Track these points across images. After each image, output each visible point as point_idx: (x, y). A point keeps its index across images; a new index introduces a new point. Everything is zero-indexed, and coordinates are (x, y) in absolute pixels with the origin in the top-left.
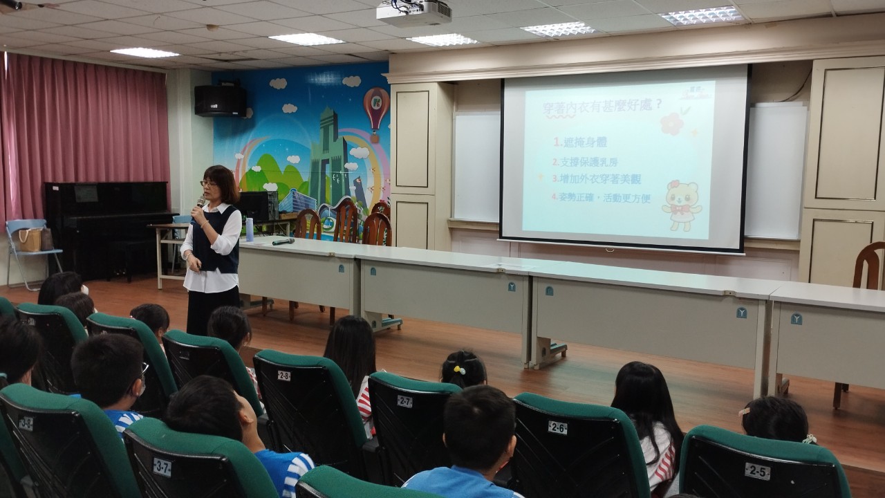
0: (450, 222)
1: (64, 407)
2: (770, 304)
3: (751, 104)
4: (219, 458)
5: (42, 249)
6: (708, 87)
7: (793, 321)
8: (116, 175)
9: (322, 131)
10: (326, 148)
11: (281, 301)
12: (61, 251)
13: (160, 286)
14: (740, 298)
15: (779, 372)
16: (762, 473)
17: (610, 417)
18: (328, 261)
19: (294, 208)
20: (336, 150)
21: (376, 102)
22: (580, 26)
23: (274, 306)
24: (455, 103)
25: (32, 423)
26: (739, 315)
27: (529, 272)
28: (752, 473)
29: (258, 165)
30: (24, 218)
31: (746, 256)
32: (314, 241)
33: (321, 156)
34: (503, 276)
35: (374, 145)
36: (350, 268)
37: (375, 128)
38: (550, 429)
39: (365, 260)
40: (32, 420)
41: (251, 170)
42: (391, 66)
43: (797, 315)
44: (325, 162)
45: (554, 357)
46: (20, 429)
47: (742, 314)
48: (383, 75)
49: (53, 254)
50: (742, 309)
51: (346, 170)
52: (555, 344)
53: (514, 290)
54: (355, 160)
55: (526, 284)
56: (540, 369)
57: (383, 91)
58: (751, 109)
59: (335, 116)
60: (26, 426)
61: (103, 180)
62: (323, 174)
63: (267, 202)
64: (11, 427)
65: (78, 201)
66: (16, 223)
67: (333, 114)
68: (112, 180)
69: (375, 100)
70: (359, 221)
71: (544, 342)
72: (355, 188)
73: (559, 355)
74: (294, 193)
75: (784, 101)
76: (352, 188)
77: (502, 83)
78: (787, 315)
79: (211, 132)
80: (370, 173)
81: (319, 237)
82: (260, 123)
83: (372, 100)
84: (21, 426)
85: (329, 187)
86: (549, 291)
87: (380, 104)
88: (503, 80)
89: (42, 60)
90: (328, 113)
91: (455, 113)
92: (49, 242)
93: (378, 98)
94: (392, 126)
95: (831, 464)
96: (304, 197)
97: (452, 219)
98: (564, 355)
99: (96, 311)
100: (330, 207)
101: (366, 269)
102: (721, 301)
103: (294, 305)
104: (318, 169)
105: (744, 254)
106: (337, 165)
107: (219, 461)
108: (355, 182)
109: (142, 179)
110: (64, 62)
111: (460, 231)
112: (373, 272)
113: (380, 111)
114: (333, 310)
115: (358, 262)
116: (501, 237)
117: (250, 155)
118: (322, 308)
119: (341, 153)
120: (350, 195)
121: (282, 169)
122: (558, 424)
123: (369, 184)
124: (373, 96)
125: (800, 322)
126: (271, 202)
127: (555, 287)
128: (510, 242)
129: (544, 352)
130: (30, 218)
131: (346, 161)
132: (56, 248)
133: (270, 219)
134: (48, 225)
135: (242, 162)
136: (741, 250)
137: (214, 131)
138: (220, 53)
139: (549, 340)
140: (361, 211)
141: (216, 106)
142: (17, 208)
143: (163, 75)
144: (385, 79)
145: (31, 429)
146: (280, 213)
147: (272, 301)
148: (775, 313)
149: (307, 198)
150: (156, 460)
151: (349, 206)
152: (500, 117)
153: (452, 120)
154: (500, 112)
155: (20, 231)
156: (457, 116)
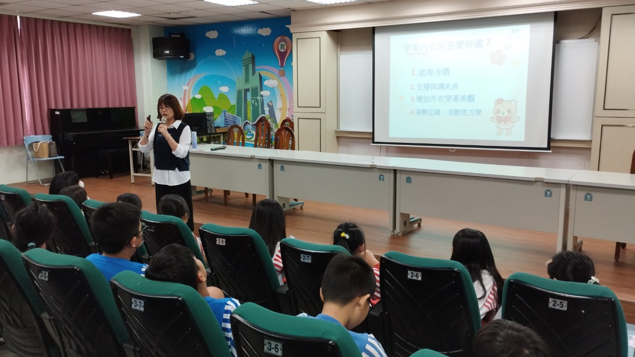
0: (337, 132)
1: (69, 264)
2: (569, 187)
3: (557, 41)
4: (176, 298)
5: (50, 157)
6: (524, 30)
7: (586, 199)
8: (99, 102)
9: (244, 68)
10: (247, 80)
11: (218, 190)
12: (63, 157)
13: (133, 181)
14: (547, 183)
15: (575, 235)
16: (561, 306)
17: (453, 267)
18: (250, 161)
19: (225, 124)
20: (254, 82)
21: (282, 47)
23: (213, 194)
24: (339, 46)
25: (47, 275)
26: (546, 195)
27: (394, 167)
28: (554, 305)
29: (199, 94)
30: (36, 134)
31: (552, 153)
32: (241, 147)
33: (243, 87)
34: (375, 170)
35: (281, 78)
36: (266, 166)
37: (282, 65)
38: (409, 277)
39: (276, 160)
40: (47, 273)
41: (194, 98)
42: (292, 20)
43: (589, 194)
44: (247, 90)
45: (412, 227)
46: (39, 280)
47: (548, 194)
48: (287, 26)
49: (57, 159)
50: (549, 191)
51: (262, 96)
52: (413, 218)
53: (383, 180)
54: (268, 88)
55: (392, 175)
56: (403, 235)
57: (287, 38)
58: (557, 45)
59: (253, 57)
60: (43, 277)
61: (90, 106)
62: (246, 99)
63: (206, 120)
64: (33, 279)
65: (73, 121)
66: (30, 138)
67: (251, 56)
68: (97, 106)
69: (282, 45)
70: (272, 133)
71: (405, 217)
72: (268, 109)
73: (416, 225)
74: (225, 114)
75: (581, 38)
76: (266, 109)
77: (373, 30)
78: (582, 194)
79: (165, 70)
80: (278, 97)
81: (243, 145)
82: (200, 64)
83: (279, 45)
84: (40, 277)
85: (250, 108)
86: (409, 180)
87: (285, 47)
88: (374, 28)
89: (44, 21)
90: (247, 55)
91: (339, 53)
92: (54, 151)
93: (283, 43)
94: (294, 63)
95: (611, 299)
96: (232, 116)
97: (338, 130)
98: (419, 226)
99: (89, 198)
100: (251, 123)
101: (277, 167)
102: (533, 185)
103: (227, 193)
104: (242, 95)
105: (551, 151)
106: (255, 92)
107: (177, 300)
108: (268, 104)
109: (118, 106)
110: (60, 22)
111: (344, 138)
112: (282, 168)
113: (285, 53)
114: (254, 196)
115: (272, 161)
116: (374, 142)
117: (194, 85)
118: (247, 195)
119: (258, 84)
120: (265, 114)
121: (216, 96)
122: (415, 273)
123: (278, 106)
124: (280, 42)
125: (591, 199)
126: (209, 121)
127: (413, 177)
128: (380, 146)
129: (405, 223)
130: (40, 134)
131: (261, 90)
132: (60, 155)
133: (209, 132)
134: (53, 139)
135: (187, 92)
136: (549, 148)
137: (167, 70)
138: (170, 13)
139: (409, 215)
140: (273, 125)
141: (168, 52)
142: (31, 127)
143: (129, 31)
144: (288, 29)
145: (47, 279)
146: (216, 128)
147: (211, 190)
148: (573, 193)
149: (234, 117)
150: (133, 300)
151: (264, 122)
152: (372, 55)
153: (337, 58)
154: (372, 52)
155: (34, 144)
156: (341, 56)
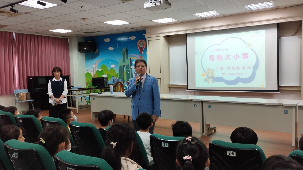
0: (169, 85)
1: (30, 148)
2: (296, 108)
4: (94, 166)
5: (27, 100)
6: (262, 32)
9: (122, 56)
10: (124, 61)
12: (33, 100)
14: (285, 106)
17: (254, 148)
18: (127, 99)
19: (113, 83)
20: (127, 62)
21: (141, 45)
22: (215, 13)
24: (169, 43)
25: (17, 155)
27: (202, 100)
29: (100, 68)
30: (20, 89)
31: (281, 93)
32: (121, 93)
33: (122, 64)
34: (192, 102)
37: (141, 54)
38: (228, 154)
41: (98, 70)
42: (146, 31)
44: (124, 66)
46: (13, 158)
47: (286, 112)
48: (144, 35)
49: (30, 101)
50: (286, 110)
51: (131, 69)
52: (212, 127)
53: (196, 107)
55: (201, 104)
56: (207, 136)
57: (144, 41)
58: (279, 39)
59: (127, 50)
60: (15, 156)
62: (123, 70)
63: (104, 81)
64: (10, 158)
65: (39, 83)
66: (18, 91)
71: (208, 125)
74: (113, 78)
75: (291, 36)
76: (134, 75)
77: (186, 35)
82: (101, 54)
83: (140, 44)
85: (125, 75)
86: (210, 107)
87: (143, 45)
89: (26, 35)
90: (124, 49)
92: (29, 97)
93: (142, 43)
94: (147, 53)
96: (117, 79)
100: (126, 82)
102: (277, 107)
104: (121, 69)
106: (128, 67)
107: (95, 168)
108: (134, 73)
110: (34, 36)
111: (173, 88)
113: (143, 48)
114: (129, 117)
116: (188, 90)
117: (98, 65)
118: (124, 116)
119: (129, 63)
121: (109, 70)
122: (231, 152)
124: (140, 42)
127: (212, 105)
128: (191, 91)
129: (208, 129)
130: (23, 89)
131: (131, 66)
133: (105, 87)
134: (29, 91)
135: (95, 68)
136: (278, 91)
137: (85, 58)
138: (87, 30)
139: (210, 125)
141: (86, 49)
142: (18, 86)
143: (67, 39)
146: (109, 85)
148: (299, 111)
150: (68, 168)
152: (186, 47)
153: (168, 49)
154: (186, 46)
155: (19, 94)
156: (170, 48)
